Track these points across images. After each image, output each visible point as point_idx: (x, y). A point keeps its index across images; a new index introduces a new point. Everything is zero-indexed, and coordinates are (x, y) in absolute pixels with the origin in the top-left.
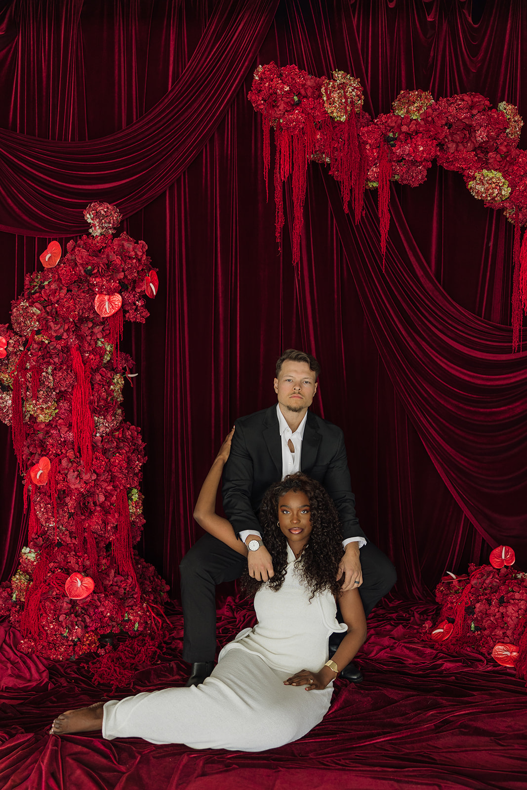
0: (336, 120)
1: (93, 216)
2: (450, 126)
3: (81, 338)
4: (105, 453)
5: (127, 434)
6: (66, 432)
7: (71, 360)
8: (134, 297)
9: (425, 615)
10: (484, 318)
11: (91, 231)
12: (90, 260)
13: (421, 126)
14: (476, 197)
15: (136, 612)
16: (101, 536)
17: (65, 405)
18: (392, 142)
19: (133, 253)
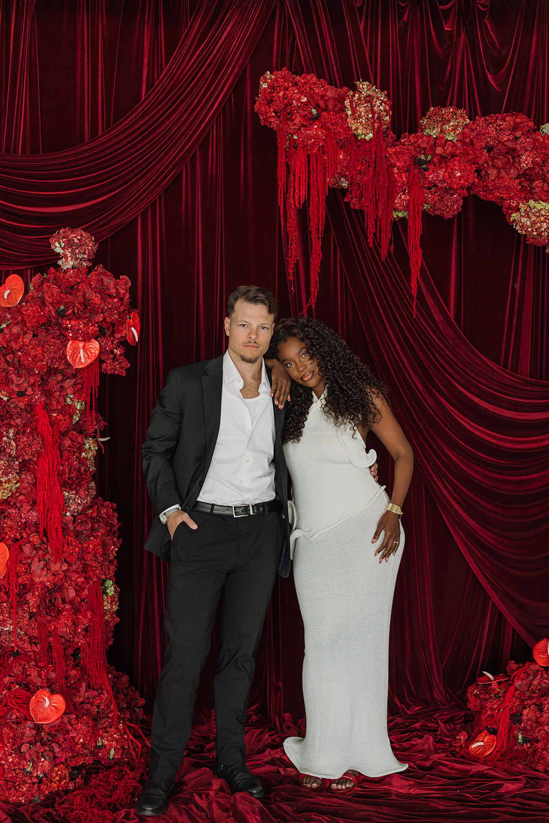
0: (359, 138)
1: (64, 244)
2: (490, 149)
3: (48, 393)
4: (77, 536)
5: (102, 512)
6: (29, 511)
7: (35, 422)
8: (112, 343)
9: (451, 724)
10: (511, 371)
11: (60, 262)
12: (62, 298)
13: (458, 148)
14: (520, 232)
15: (112, 736)
16: (69, 641)
17: (29, 478)
18: (424, 166)
19: (113, 291)
